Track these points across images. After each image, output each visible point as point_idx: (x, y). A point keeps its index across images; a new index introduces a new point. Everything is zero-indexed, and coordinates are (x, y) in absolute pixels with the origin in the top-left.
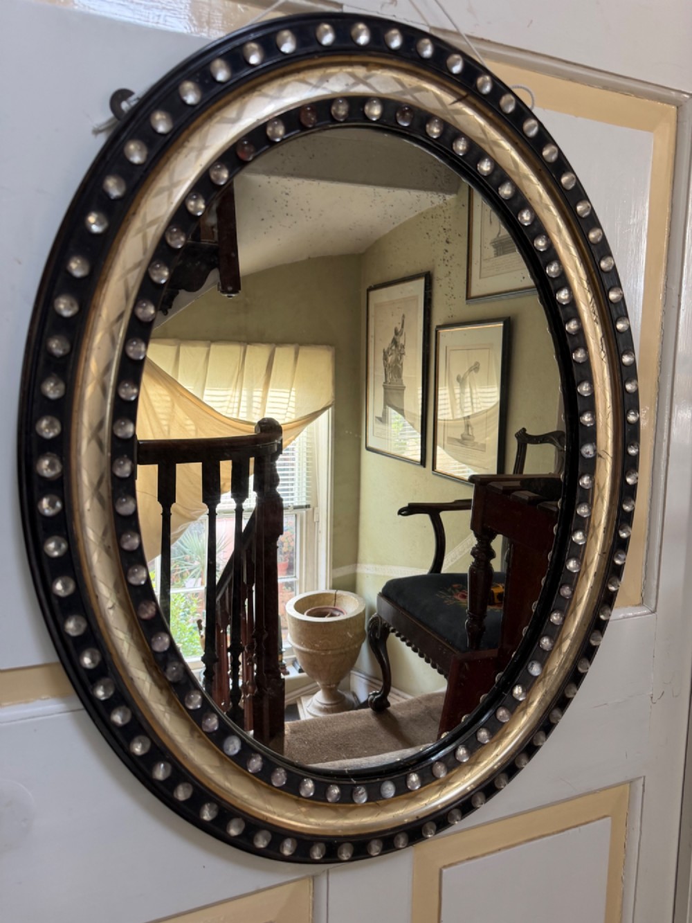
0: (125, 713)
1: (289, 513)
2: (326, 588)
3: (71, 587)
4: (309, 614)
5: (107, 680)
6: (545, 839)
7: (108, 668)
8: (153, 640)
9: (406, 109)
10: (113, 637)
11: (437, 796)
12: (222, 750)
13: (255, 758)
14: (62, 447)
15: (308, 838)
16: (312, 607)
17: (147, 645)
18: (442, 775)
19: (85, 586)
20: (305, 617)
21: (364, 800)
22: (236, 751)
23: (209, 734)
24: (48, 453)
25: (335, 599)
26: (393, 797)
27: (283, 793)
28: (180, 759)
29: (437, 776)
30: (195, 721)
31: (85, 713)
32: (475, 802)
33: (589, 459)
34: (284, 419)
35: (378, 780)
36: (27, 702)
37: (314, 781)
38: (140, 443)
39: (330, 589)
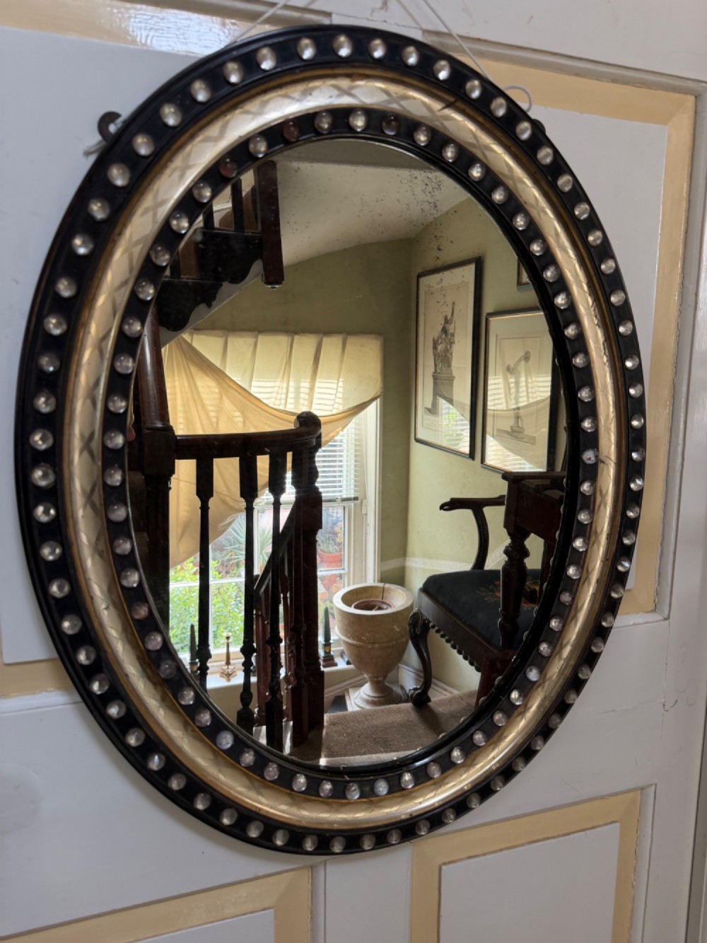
0: (120, 707)
1: (337, 505)
2: (374, 581)
3: (67, 589)
4: (357, 607)
5: (103, 676)
6: (548, 842)
7: (103, 664)
8: (146, 639)
9: (392, 118)
10: (108, 636)
11: (432, 794)
12: (215, 744)
13: (248, 752)
14: (54, 458)
15: (300, 831)
16: (360, 599)
17: (141, 644)
18: (437, 775)
19: (80, 587)
20: (352, 610)
21: (357, 797)
22: (229, 746)
23: (203, 729)
24: (42, 464)
25: (383, 592)
26: (386, 795)
27: (276, 786)
28: (174, 751)
29: (431, 776)
30: (188, 716)
31: (83, 705)
32: (470, 802)
33: (591, 465)
34: (331, 411)
35: (371, 777)
36: (33, 694)
37: (307, 777)
38: (178, 438)
39: (378, 582)
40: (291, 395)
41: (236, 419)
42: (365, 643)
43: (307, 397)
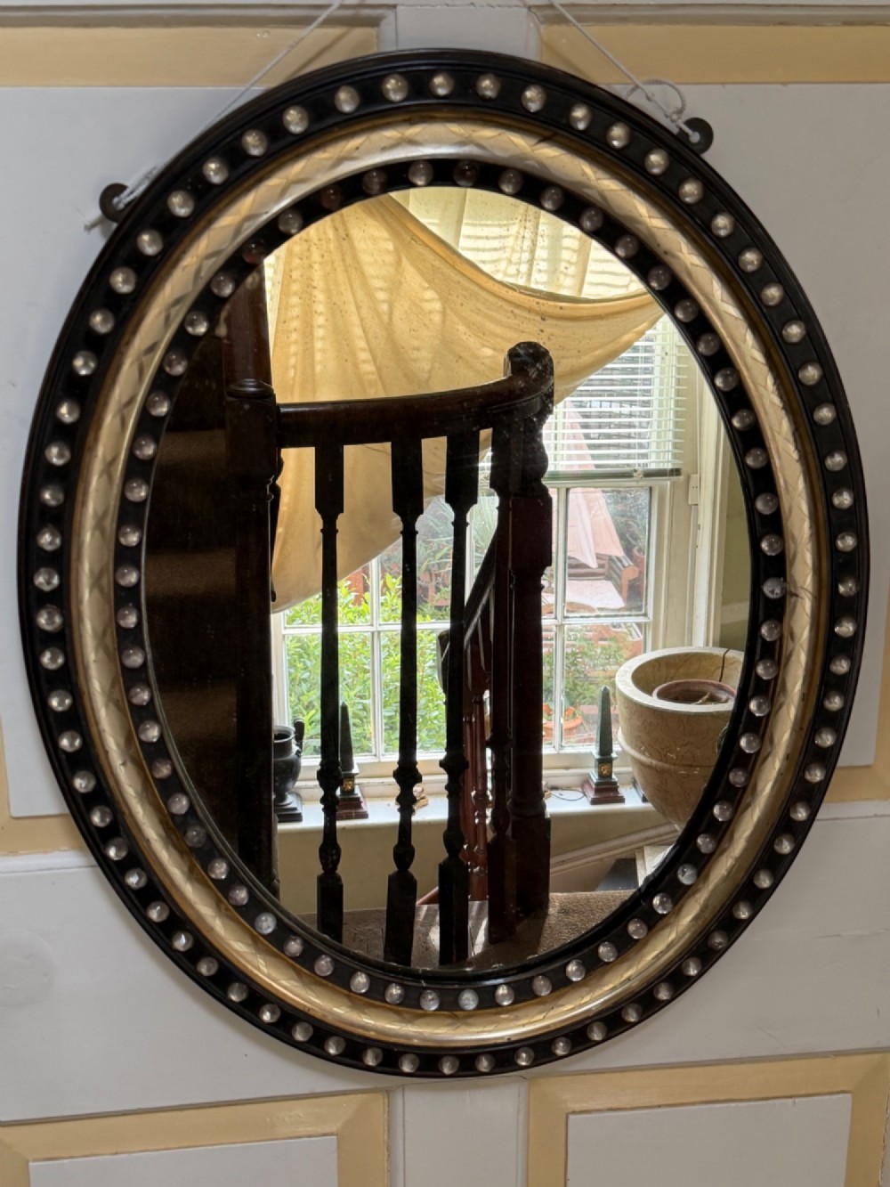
0: (140, 877)
1: (634, 484)
2: (707, 644)
3: (77, 743)
4: (663, 695)
5: (119, 840)
7: (120, 827)
8: (170, 801)
10: (125, 795)
11: (541, 1017)
12: (254, 927)
13: (294, 940)
16: (672, 679)
17: (163, 805)
18: (544, 993)
19: (92, 742)
21: (433, 1008)
22: (270, 930)
23: (239, 908)
24: (48, 605)
25: (723, 667)
26: (474, 1010)
27: (330, 984)
28: (204, 931)
29: (538, 993)
30: (221, 891)
31: (99, 869)
33: (775, 600)
34: (627, 286)
35: (456, 986)
36: (45, 852)
37: (369, 975)
39: (714, 645)
40: (541, 253)
41: (428, 306)
42: (674, 765)
43: (574, 258)
